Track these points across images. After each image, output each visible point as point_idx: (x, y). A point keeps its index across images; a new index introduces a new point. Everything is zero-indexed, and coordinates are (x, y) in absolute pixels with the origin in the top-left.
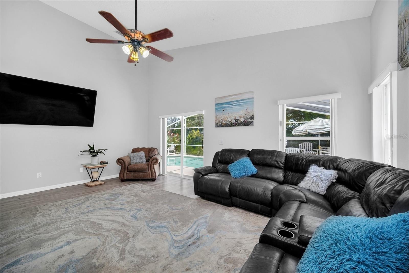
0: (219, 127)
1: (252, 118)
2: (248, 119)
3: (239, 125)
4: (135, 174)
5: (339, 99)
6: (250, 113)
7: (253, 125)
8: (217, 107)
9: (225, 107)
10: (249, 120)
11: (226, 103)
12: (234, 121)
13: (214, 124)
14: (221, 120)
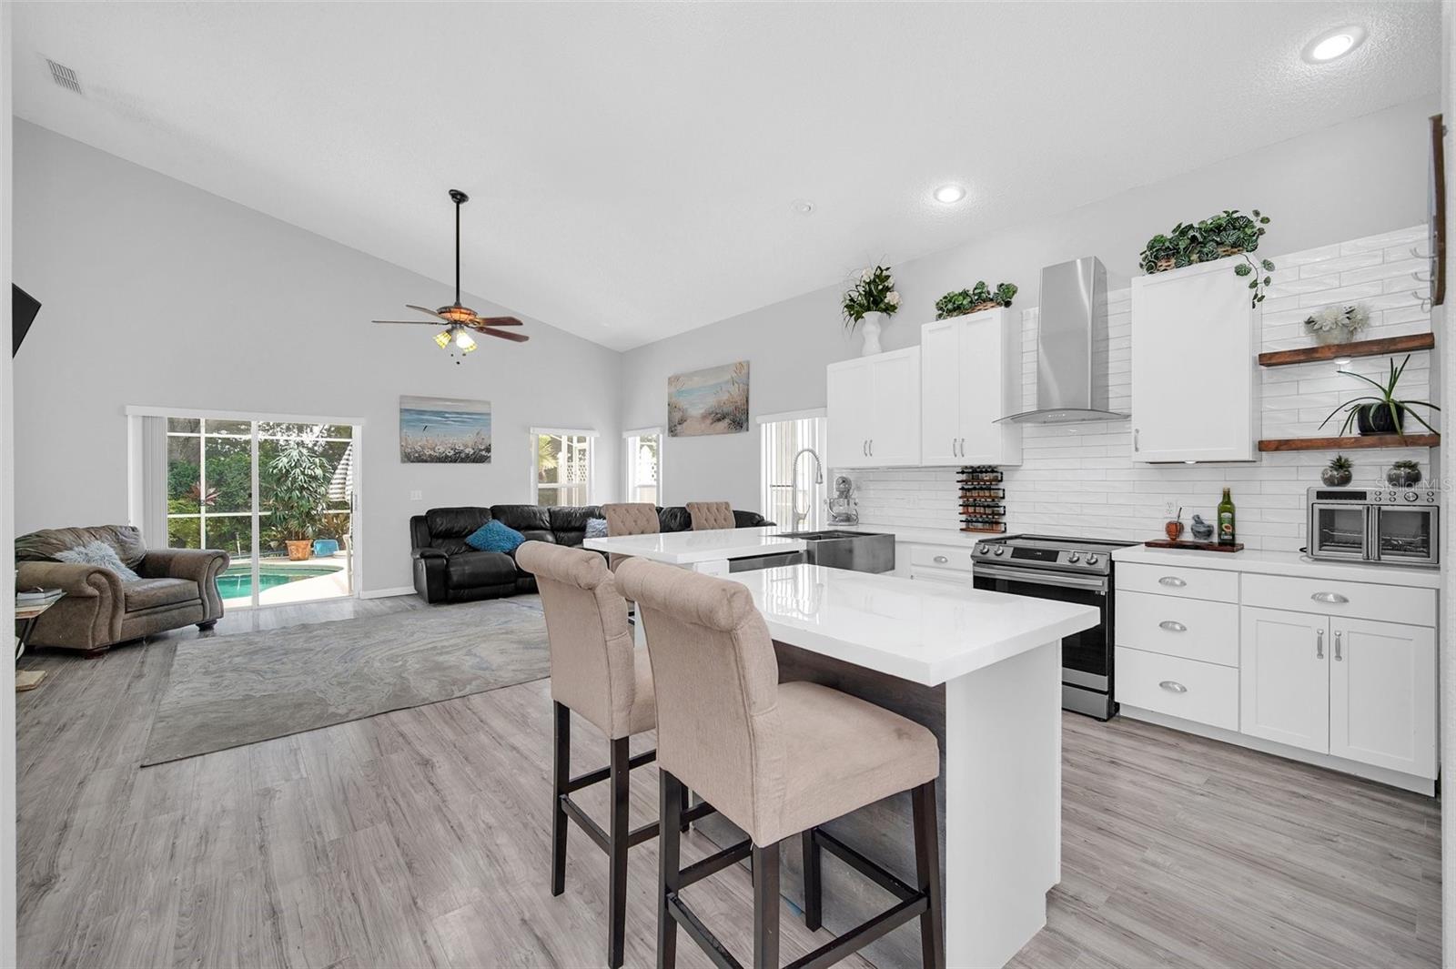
0: (412, 462)
1: (488, 450)
2: (482, 450)
3: (463, 461)
5: (596, 439)
6: (485, 441)
7: (490, 462)
8: (408, 417)
9: (428, 421)
10: (484, 453)
11: (432, 412)
12: (452, 452)
13: (398, 456)
14: (418, 448)
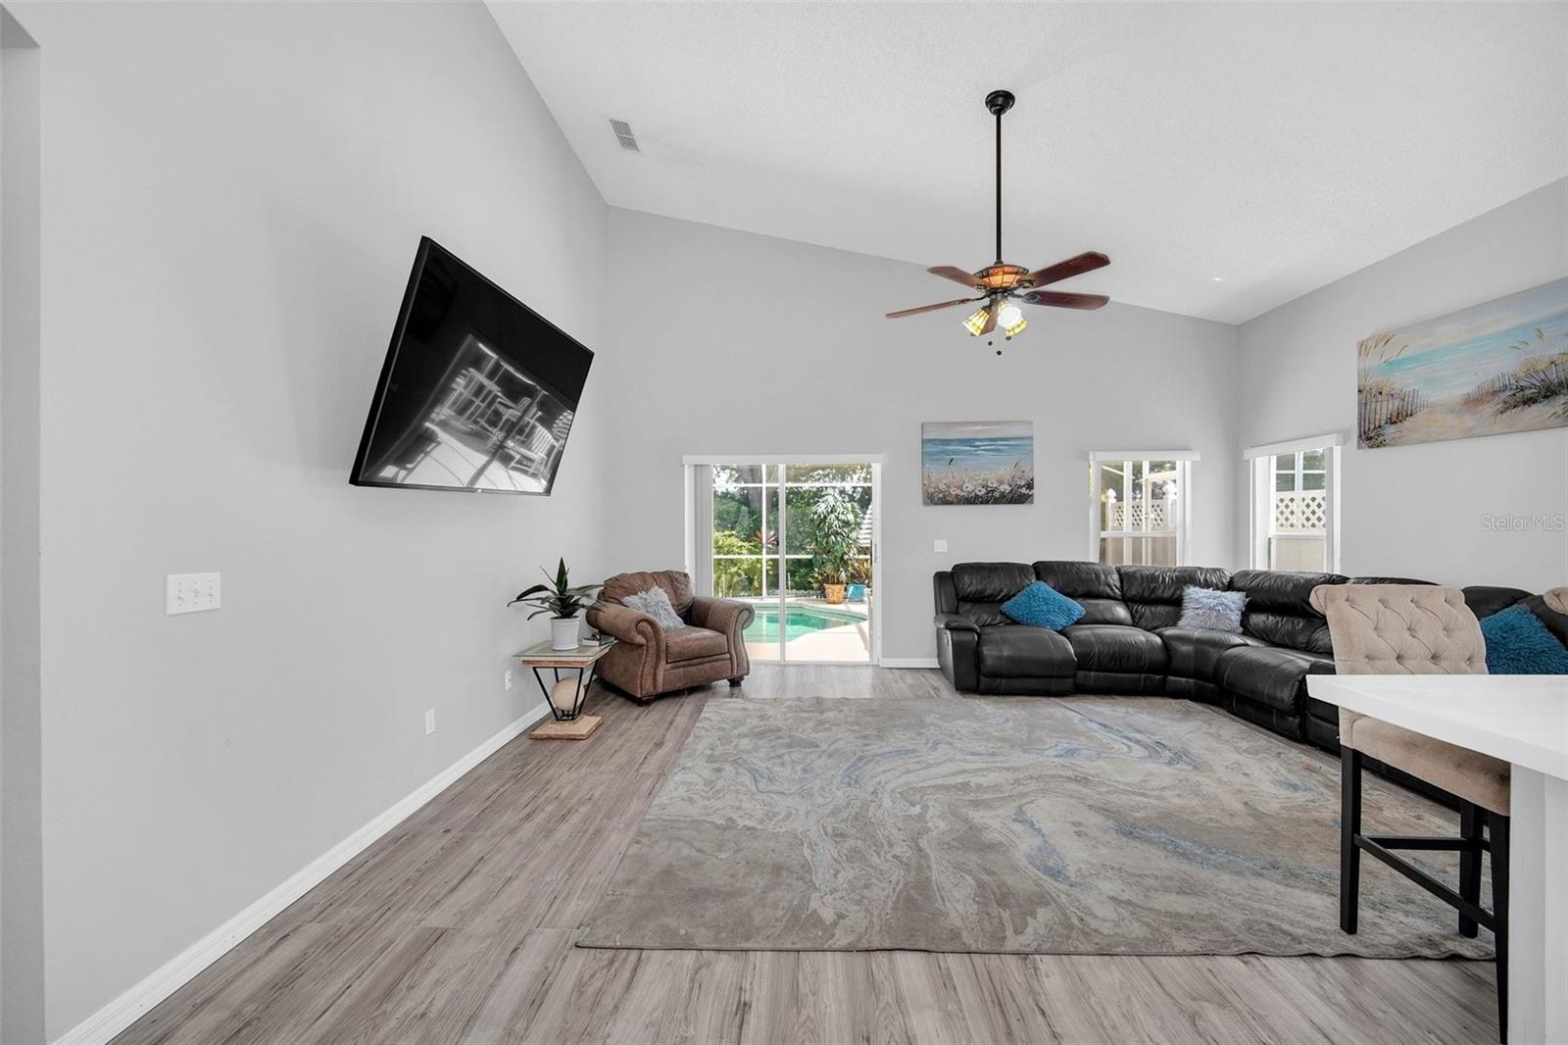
0: (936, 504)
1: (1030, 486)
2: (1020, 487)
3: (997, 501)
4: (691, 668)
5: (1193, 463)
6: (1026, 474)
7: (1032, 502)
8: (930, 448)
9: (954, 452)
10: (1024, 490)
11: (959, 440)
12: (984, 491)
13: (919, 497)
14: (942, 487)
